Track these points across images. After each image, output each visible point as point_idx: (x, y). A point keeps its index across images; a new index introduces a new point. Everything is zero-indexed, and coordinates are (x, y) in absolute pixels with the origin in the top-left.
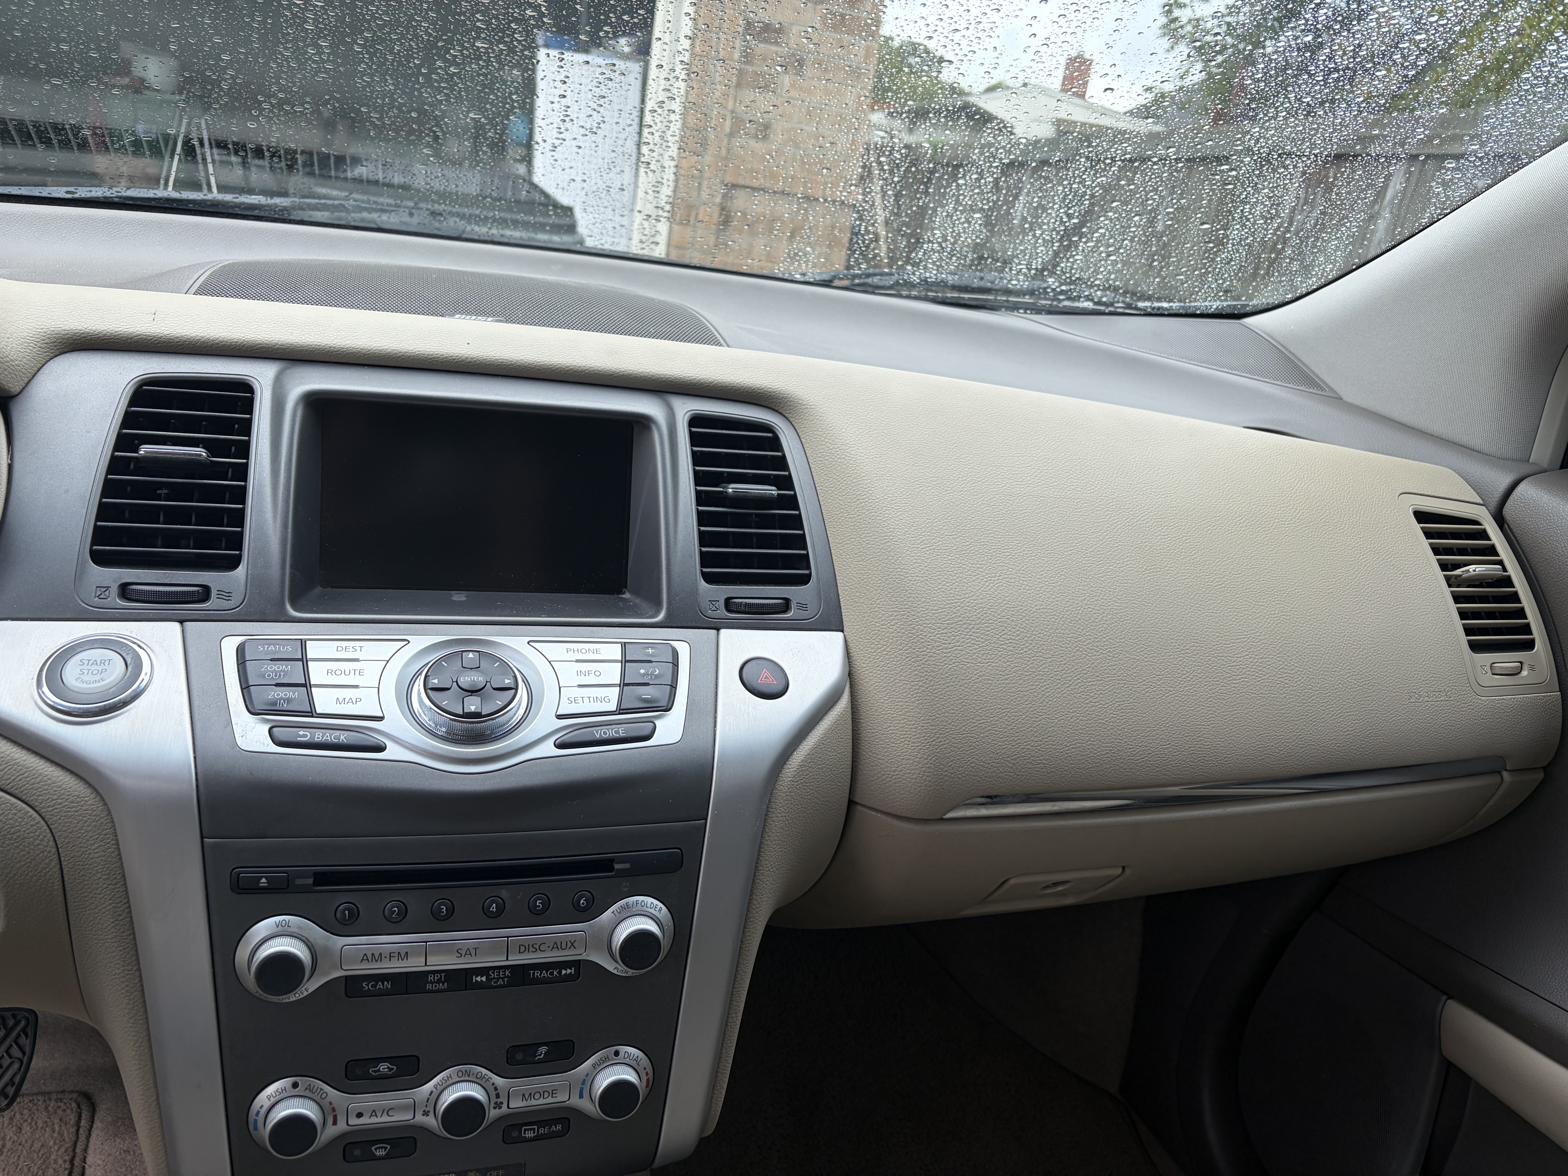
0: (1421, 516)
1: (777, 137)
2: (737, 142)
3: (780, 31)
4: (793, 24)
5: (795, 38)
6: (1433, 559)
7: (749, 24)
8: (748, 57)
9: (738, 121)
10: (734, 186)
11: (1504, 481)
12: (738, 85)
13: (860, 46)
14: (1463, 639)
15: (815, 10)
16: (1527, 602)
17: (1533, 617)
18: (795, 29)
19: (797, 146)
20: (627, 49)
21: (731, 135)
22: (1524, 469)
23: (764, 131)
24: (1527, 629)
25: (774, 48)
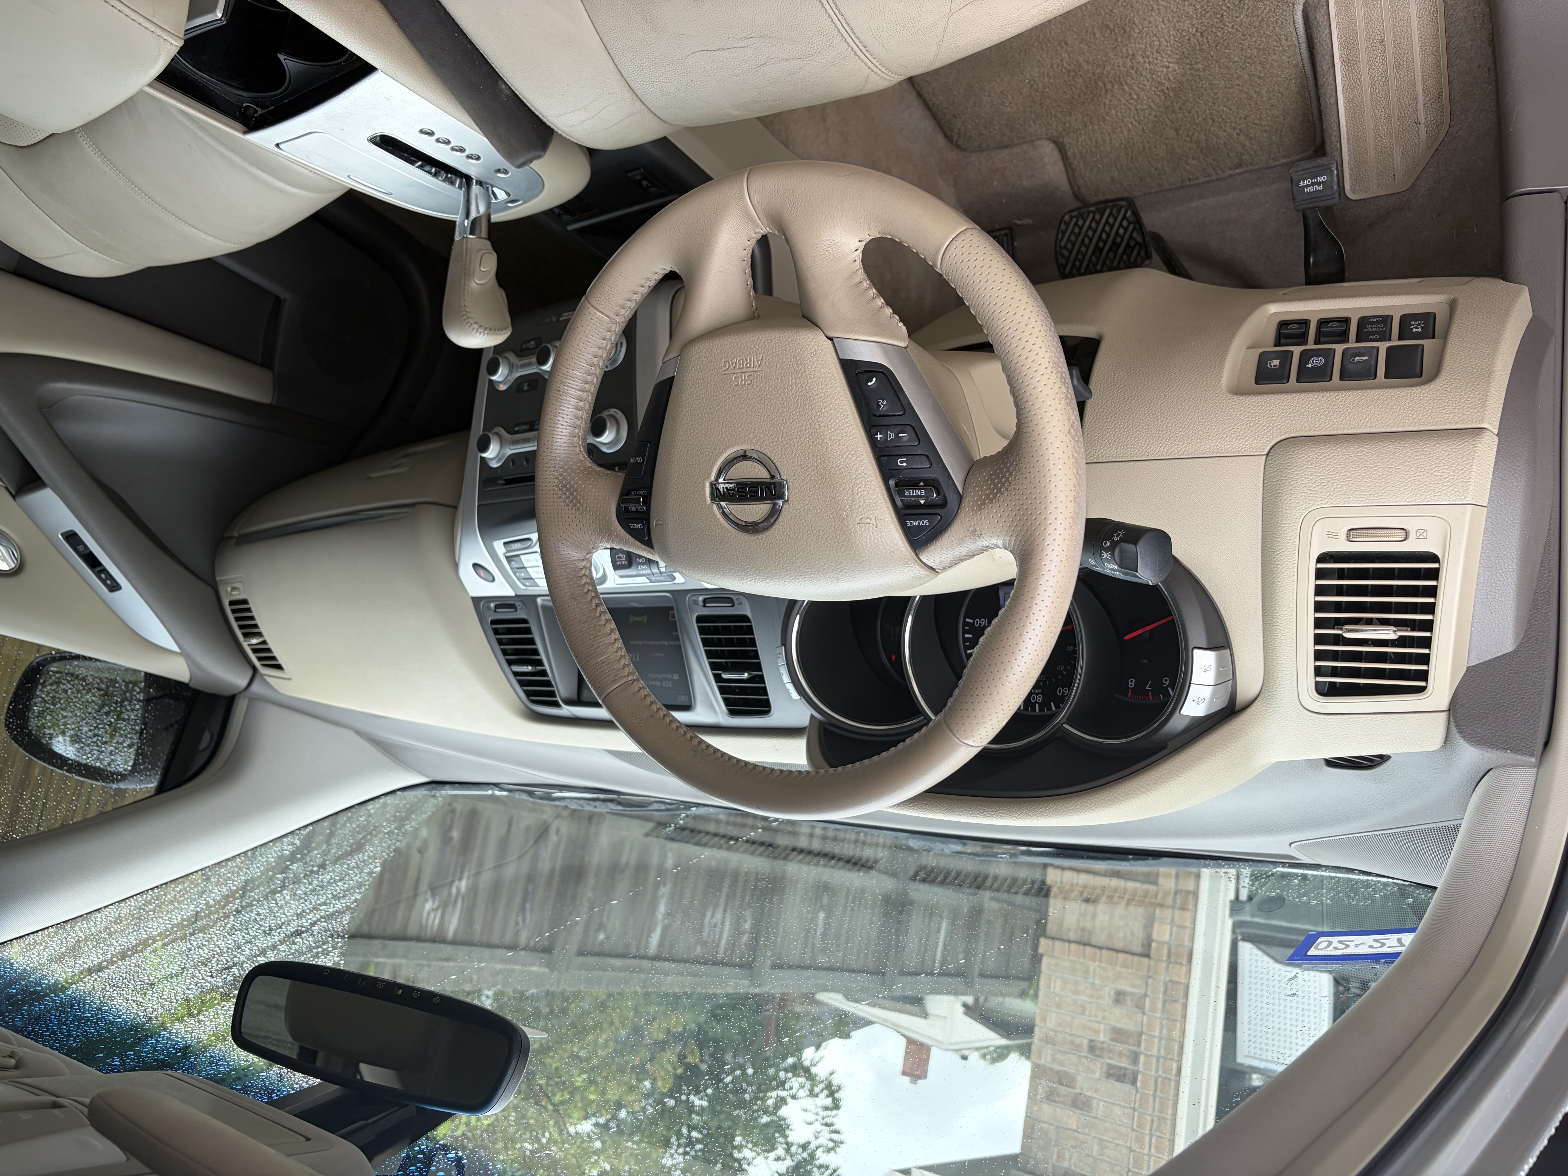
0: (279, 667)
1: (1108, 993)
2: (1142, 991)
3: (1109, 1075)
4: (1100, 1079)
5: (1098, 1068)
6: (271, 645)
7: (1134, 1082)
8: (1135, 1058)
9: (1140, 1007)
10: (1142, 955)
11: (256, 687)
12: (1141, 1034)
13: (1046, 1059)
14: (251, 605)
15: (1081, 1089)
16: (235, 625)
17: (231, 617)
18: (1097, 1075)
19: (1093, 984)
20: (1254, 1076)
21: (1146, 995)
22: (246, 693)
23: (1119, 997)
24: (234, 611)
25: (1112, 1062)
